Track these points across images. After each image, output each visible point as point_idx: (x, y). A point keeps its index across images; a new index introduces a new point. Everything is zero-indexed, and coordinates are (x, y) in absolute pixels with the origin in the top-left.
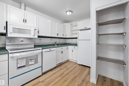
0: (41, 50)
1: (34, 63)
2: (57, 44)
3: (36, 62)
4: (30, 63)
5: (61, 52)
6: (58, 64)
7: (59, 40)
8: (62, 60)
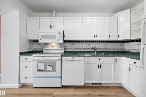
0: (60, 57)
1: (51, 70)
2: (97, 52)
3: (54, 70)
4: (48, 69)
5: (97, 66)
6: (92, 84)
7: (105, 45)
8: (101, 80)
